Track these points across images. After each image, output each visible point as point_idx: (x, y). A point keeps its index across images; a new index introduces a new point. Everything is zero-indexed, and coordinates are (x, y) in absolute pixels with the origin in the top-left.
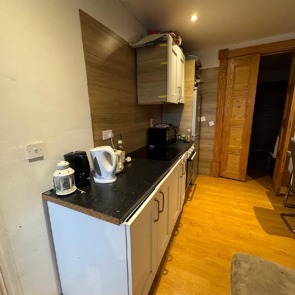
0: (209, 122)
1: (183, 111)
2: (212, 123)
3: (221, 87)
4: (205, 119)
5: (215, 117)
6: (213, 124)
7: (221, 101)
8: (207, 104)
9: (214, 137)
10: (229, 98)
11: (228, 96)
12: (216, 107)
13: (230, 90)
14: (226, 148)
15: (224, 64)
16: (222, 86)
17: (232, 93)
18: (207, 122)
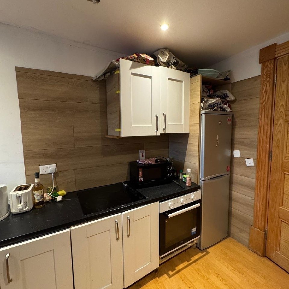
0: (246, 160)
1: (188, 142)
2: (250, 162)
3: (264, 106)
4: (240, 154)
5: (255, 153)
6: (253, 164)
7: (266, 128)
8: (242, 132)
9: (254, 185)
10: (280, 124)
11: (278, 119)
12: (256, 136)
13: (282, 110)
14: (277, 210)
15: (269, 69)
16: (266, 103)
17: (286, 116)
18: (243, 159)
